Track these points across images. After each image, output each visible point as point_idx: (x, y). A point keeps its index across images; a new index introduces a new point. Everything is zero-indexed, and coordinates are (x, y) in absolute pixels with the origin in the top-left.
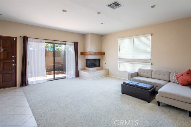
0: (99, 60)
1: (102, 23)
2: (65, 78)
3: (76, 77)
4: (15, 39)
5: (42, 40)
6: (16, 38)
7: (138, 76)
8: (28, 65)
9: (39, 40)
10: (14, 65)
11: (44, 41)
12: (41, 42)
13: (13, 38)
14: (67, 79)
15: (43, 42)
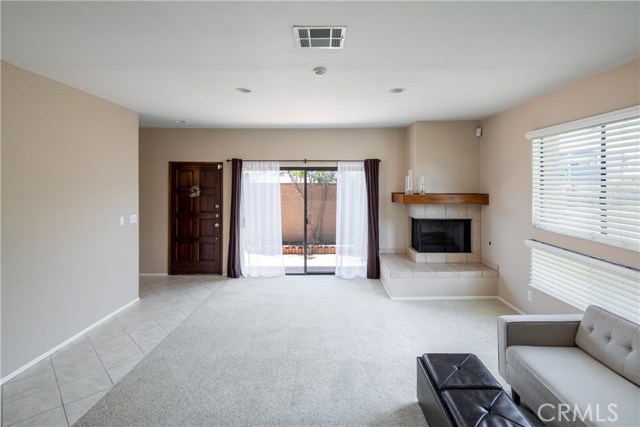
0: (467, 223)
1: (399, 91)
2: (333, 274)
3: (369, 277)
4: (219, 167)
5: (274, 164)
6: (221, 164)
7: (575, 345)
8: (244, 226)
9: (267, 164)
10: (217, 225)
11: (279, 165)
12: (271, 169)
13: (216, 164)
14: (340, 277)
15: (276, 169)
